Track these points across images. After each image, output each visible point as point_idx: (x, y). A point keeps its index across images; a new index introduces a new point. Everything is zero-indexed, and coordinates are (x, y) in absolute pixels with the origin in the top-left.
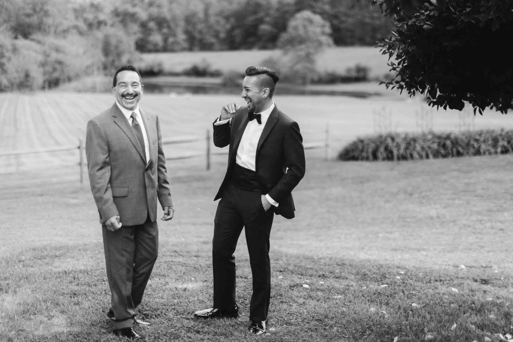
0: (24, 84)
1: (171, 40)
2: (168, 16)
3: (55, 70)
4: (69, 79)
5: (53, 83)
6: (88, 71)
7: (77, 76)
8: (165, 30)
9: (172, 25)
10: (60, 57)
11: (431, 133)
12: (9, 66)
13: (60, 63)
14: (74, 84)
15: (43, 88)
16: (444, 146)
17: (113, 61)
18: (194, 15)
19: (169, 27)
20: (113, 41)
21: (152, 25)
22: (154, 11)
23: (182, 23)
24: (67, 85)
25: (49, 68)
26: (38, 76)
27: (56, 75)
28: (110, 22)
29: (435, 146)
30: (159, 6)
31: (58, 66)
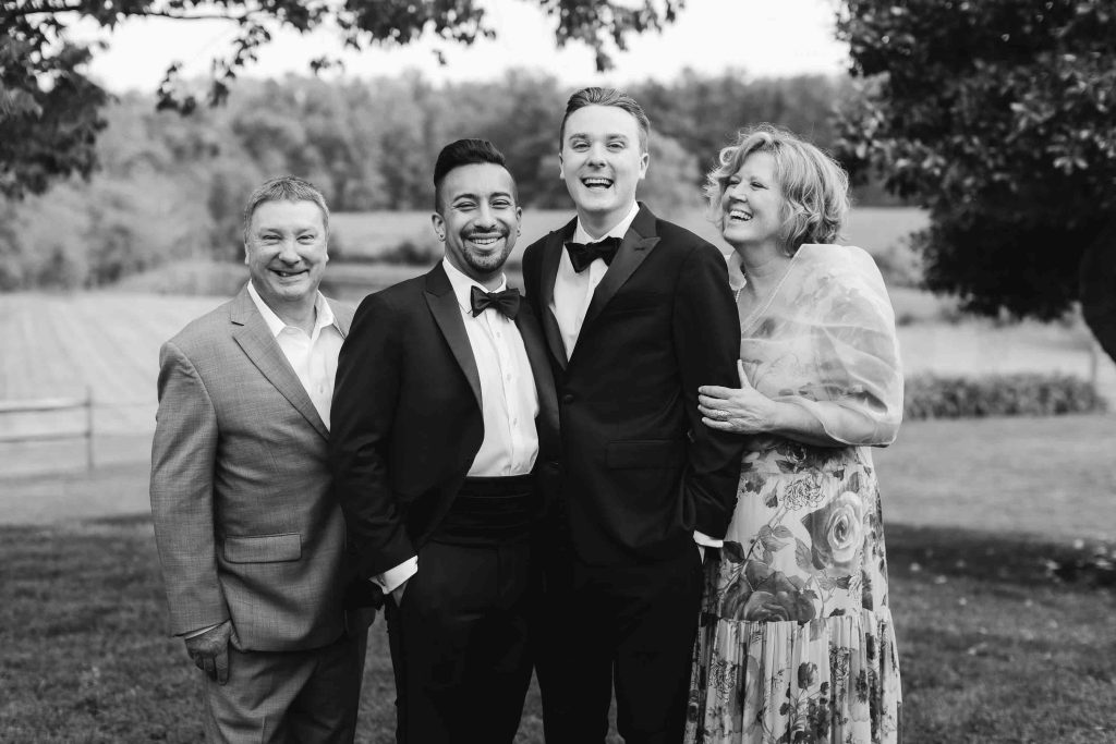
0: (52, 276)
1: (351, 185)
2: (346, 134)
3: (111, 246)
4: (140, 267)
5: (108, 275)
6: (180, 250)
7: (157, 261)
8: (340, 165)
9: (355, 154)
10: (125, 219)
12: (27, 239)
13: (123, 231)
14: (151, 277)
15: (87, 285)
16: (953, 398)
17: (232, 231)
18: (401, 133)
19: (348, 159)
20: (233, 188)
21: (312, 153)
22: (318, 123)
23: (376, 152)
24: (137, 280)
25: (98, 244)
26: (79, 257)
27: (116, 256)
28: (224, 147)
29: (937, 398)
30: (328, 114)
31: (119, 240)
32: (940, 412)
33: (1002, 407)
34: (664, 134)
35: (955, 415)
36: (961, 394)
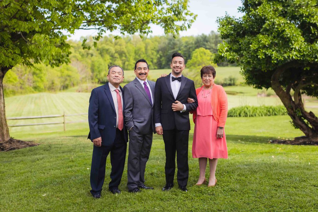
0: (51, 88)
1: (127, 63)
2: (125, 50)
3: (66, 80)
4: (73, 85)
5: (65, 87)
6: (83, 80)
7: (78, 84)
8: (124, 58)
9: (128, 55)
10: (69, 73)
11: (264, 106)
12: (45, 78)
13: (69, 76)
14: (76, 88)
15: (60, 90)
16: (269, 111)
17: (97, 76)
18: (139, 49)
19: (126, 56)
20: (97, 64)
21: (116, 55)
22: (118, 47)
23: (133, 54)
24: (73, 88)
25: (63, 79)
26: (58, 83)
27: (67, 82)
28: (94, 54)
29: (265, 111)
30: (120, 45)
31: (68, 78)
32: (266, 115)
33: (281, 113)
34: (206, 49)
35: (269, 115)
36: (271, 110)
